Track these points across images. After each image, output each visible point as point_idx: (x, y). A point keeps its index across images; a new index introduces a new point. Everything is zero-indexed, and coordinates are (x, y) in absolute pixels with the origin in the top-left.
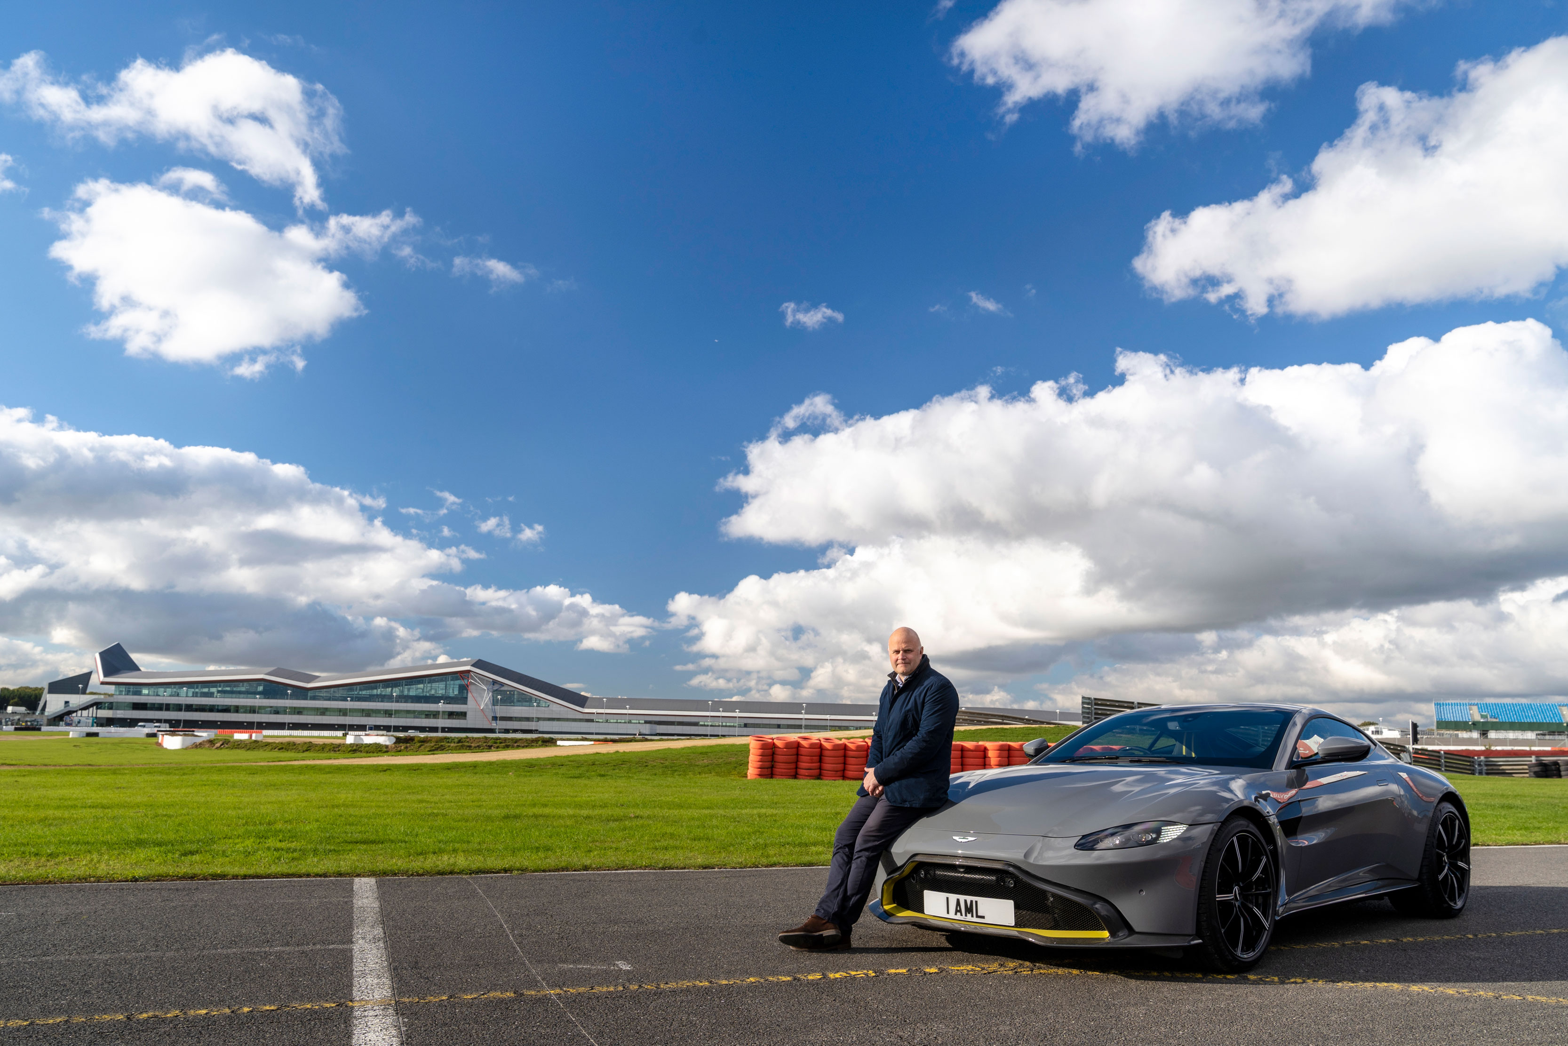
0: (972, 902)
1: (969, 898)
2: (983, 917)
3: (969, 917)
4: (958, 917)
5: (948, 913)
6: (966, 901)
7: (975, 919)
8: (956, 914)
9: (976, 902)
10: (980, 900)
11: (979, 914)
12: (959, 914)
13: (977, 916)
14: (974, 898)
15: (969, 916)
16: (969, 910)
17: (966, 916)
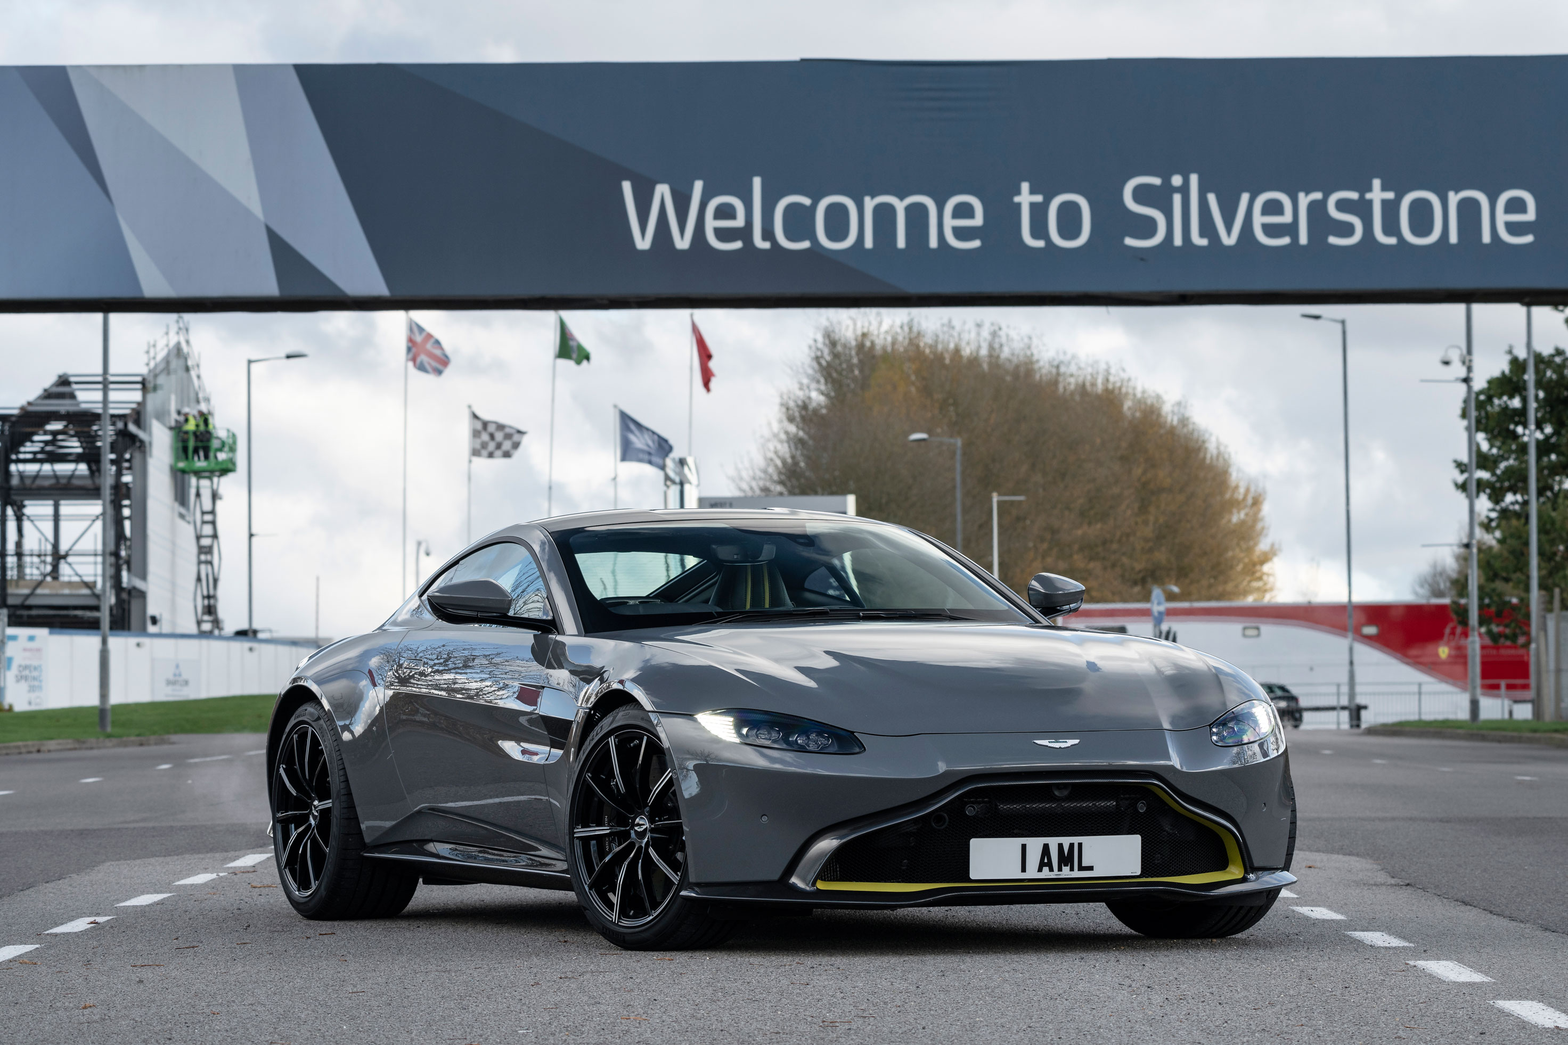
0: (1072, 845)
1: (1066, 841)
2: (1091, 868)
3: (1066, 872)
4: (1046, 873)
5: (1024, 869)
6: (1060, 846)
7: (1077, 874)
8: (1040, 870)
9: (1080, 845)
10: (1087, 841)
11: (1084, 865)
12: (1046, 869)
13: (1081, 868)
14: (1076, 840)
15: (1066, 869)
16: (1066, 859)
17: (1060, 869)
